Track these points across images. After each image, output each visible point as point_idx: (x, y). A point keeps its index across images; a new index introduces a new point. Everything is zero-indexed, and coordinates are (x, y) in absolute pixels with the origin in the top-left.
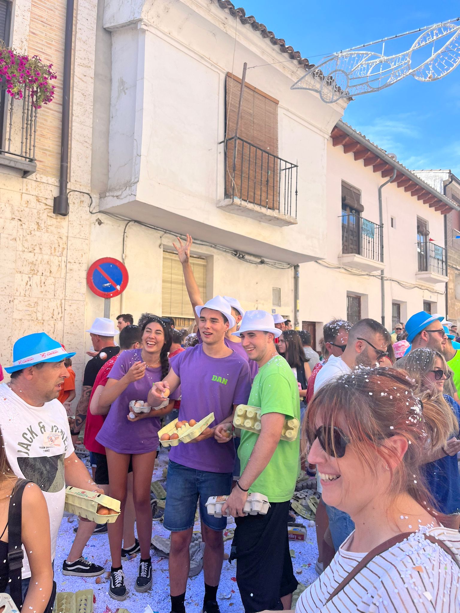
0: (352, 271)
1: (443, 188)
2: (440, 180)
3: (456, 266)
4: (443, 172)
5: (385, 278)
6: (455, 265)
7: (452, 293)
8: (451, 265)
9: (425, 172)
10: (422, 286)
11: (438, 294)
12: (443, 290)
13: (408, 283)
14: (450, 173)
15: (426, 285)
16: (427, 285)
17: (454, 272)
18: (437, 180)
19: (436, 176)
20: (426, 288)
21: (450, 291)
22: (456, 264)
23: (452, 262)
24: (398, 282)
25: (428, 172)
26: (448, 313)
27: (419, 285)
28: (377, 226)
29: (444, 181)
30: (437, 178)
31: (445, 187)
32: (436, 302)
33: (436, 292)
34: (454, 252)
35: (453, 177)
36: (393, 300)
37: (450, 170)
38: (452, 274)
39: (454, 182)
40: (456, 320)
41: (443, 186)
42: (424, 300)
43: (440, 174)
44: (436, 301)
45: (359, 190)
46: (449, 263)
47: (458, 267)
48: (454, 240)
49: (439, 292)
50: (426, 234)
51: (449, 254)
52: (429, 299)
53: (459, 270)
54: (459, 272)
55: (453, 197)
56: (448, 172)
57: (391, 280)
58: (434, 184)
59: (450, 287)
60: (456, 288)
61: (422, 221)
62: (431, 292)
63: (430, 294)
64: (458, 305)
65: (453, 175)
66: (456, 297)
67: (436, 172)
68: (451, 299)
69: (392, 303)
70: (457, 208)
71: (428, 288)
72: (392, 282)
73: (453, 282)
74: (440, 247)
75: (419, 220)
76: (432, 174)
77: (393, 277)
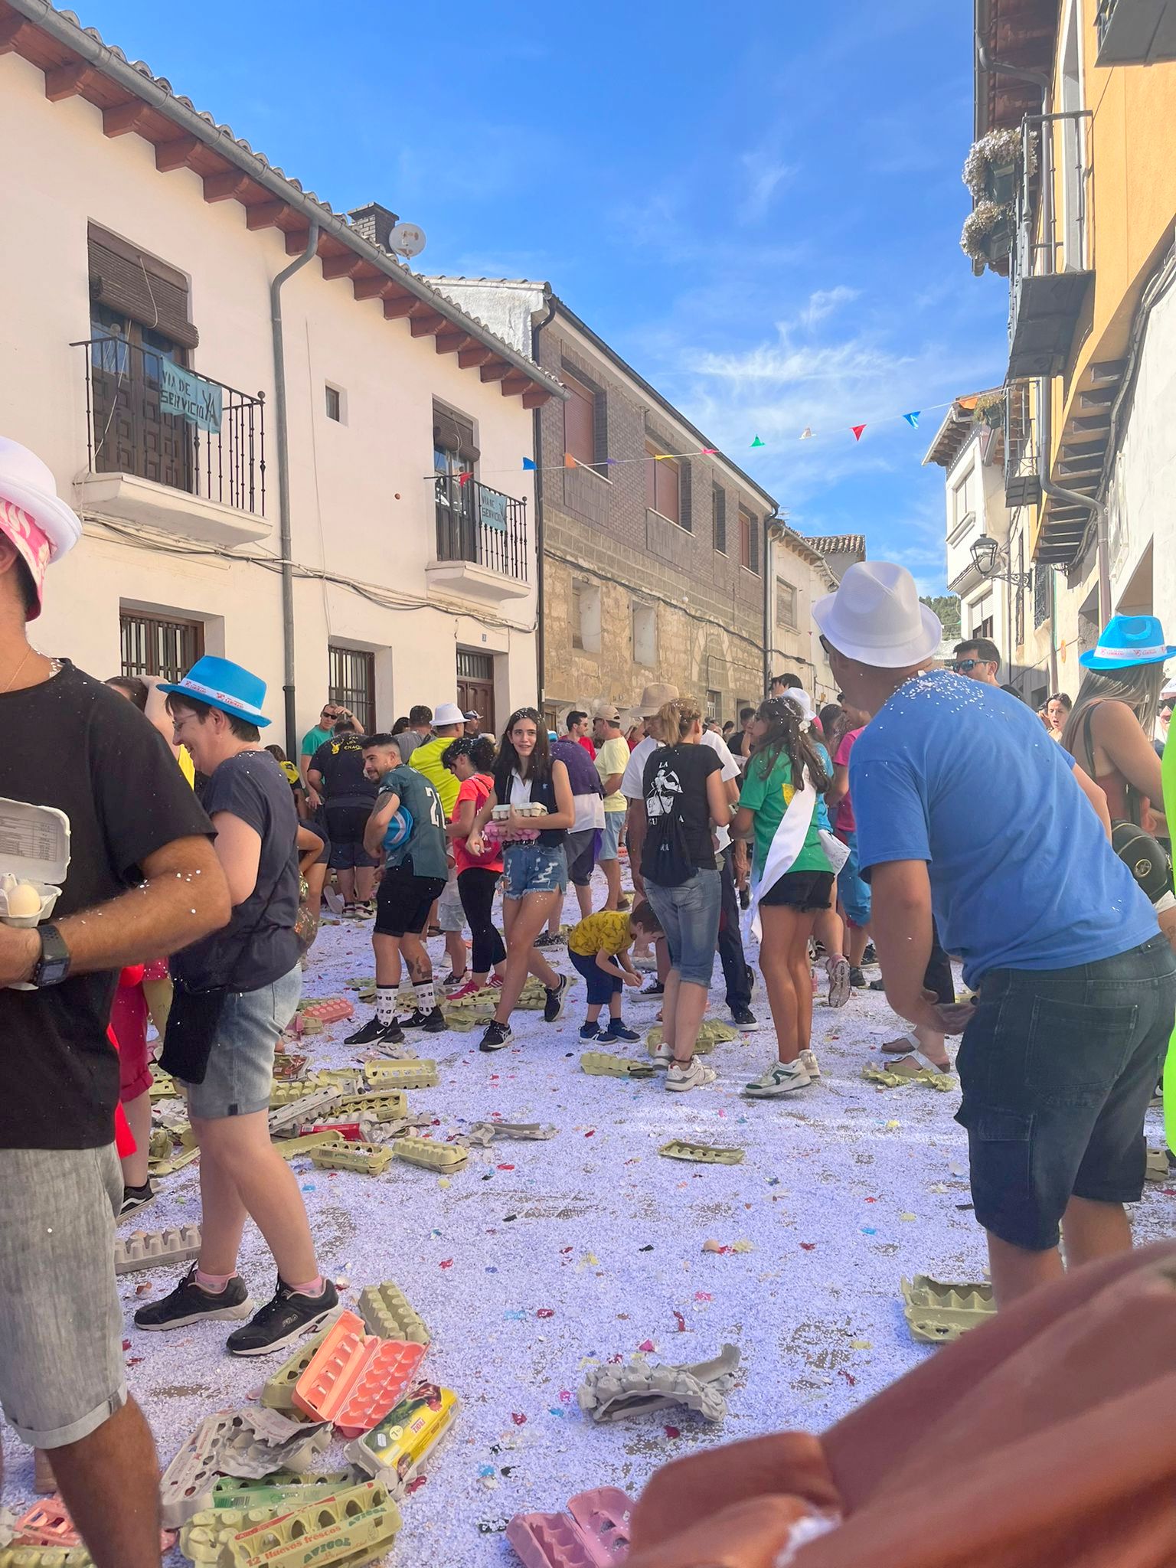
0: (141, 534)
1: (530, 333)
2: (523, 309)
3: (576, 557)
4: (530, 289)
5: (294, 570)
6: (572, 555)
7: (562, 630)
8: (558, 553)
9: (489, 284)
10: (451, 604)
11: (513, 633)
12: (530, 619)
13: (391, 591)
14: (547, 289)
15: (466, 603)
16: (471, 602)
17: (569, 575)
18: (517, 311)
19: (514, 298)
20: (464, 610)
21: (556, 625)
22: (577, 553)
23: (563, 547)
24: (354, 587)
25: (494, 284)
26: (545, 685)
27: (440, 601)
28: (247, 401)
29: (532, 314)
30: (517, 303)
31: (536, 330)
32: (507, 654)
33: (502, 625)
34: (568, 519)
35: (555, 305)
36: (331, 638)
37: (547, 285)
38: (562, 579)
39: (558, 319)
41: (530, 328)
42: (457, 643)
43: (524, 293)
44: (506, 651)
45: (181, 276)
46: (551, 547)
47: (582, 562)
48: (567, 487)
49: (515, 625)
50: (470, 458)
51: (551, 524)
52: (478, 643)
53: (588, 570)
54: (585, 574)
55: (567, 364)
56: (543, 287)
57: (321, 577)
58: (510, 322)
59: (554, 614)
60: (577, 616)
61: (453, 417)
62: (484, 622)
63: (482, 629)
64: (583, 664)
65: (554, 295)
66: (578, 643)
67: (515, 286)
68: (560, 646)
69: (331, 648)
70: (561, 391)
71: (474, 610)
72: (328, 583)
73: (566, 601)
74: (500, 494)
75: (441, 410)
76: (504, 291)
77: (331, 570)
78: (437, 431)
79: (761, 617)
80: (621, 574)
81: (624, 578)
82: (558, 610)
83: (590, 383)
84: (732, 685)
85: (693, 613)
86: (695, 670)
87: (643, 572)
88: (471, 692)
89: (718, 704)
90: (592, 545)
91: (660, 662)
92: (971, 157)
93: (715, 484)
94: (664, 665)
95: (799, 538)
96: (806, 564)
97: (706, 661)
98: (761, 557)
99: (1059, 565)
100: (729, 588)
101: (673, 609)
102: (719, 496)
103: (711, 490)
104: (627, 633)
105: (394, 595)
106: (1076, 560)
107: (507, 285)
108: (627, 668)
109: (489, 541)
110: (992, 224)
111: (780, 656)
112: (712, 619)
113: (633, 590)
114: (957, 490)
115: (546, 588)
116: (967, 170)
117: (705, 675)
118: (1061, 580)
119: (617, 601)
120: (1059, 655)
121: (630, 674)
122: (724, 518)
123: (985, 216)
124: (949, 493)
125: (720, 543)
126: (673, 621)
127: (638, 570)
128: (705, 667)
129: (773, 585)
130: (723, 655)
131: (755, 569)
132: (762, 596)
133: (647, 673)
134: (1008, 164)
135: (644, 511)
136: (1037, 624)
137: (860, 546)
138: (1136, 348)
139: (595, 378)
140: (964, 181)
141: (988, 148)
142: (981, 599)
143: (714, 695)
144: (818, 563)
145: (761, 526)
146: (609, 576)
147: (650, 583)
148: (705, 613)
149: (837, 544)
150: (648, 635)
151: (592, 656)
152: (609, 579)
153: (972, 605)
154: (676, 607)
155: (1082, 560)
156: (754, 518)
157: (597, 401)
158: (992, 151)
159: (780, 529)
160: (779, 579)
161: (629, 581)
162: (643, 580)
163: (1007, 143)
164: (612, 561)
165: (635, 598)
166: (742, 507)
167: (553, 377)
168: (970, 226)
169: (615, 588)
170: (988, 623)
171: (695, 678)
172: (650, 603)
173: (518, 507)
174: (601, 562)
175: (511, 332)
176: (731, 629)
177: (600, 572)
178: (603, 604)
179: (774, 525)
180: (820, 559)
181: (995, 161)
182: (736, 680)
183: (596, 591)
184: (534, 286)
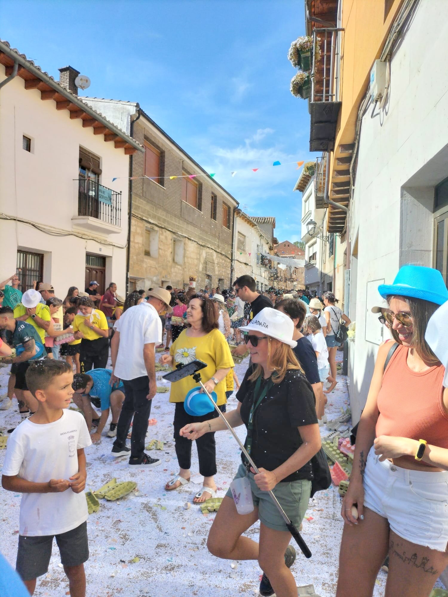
1: (130, 123)
2: (127, 113)
3: (148, 218)
4: (130, 105)
6: (146, 217)
7: (140, 248)
8: (139, 216)
9: (114, 102)
10: (84, 234)
11: (115, 248)
12: (124, 243)
13: (54, 228)
14: (137, 105)
15: (91, 235)
16: (94, 234)
17: (144, 225)
18: (125, 114)
19: (124, 108)
20: (91, 238)
21: (137, 246)
22: (148, 216)
23: (141, 214)
24: (33, 225)
25: (116, 102)
26: (130, 270)
27: (78, 233)
29: (131, 116)
30: (125, 111)
31: (132, 123)
32: (111, 257)
33: (110, 245)
34: (144, 202)
35: (140, 112)
36: (19, 247)
38: (141, 227)
39: (141, 118)
40: (144, 279)
41: (130, 121)
42: (87, 252)
43: (128, 107)
44: (111, 255)
46: (136, 213)
47: (150, 220)
48: (144, 189)
49: (116, 245)
50: (98, 173)
51: (136, 204)
52: (97, 251)
53: (153, 224)
54: (151, 225)
55: (146, 138)
56: (136, 105)
57: (15, 220)
58: (121, 118)
59: (136, 241)
60: (148, 242)
61: (90, 155)
62: (100, 243)
63: (99, 246)
64: (148, 262)
65: (140, 109)
66: (147, 253)
67: (124, 103)
68: (138, 254)
69: (19, 251)
70: (141, 148)
71: (96, 238)
72: (19, 222)
73: (142, 236)
74: (109, 189)
75: (84, 151)
76: (120, 105)
77: (20, 217)
78: (80, 160)
79: (230, 246)
80: (168, 226)
81: (170, 228)
82: (138, 240)
83: (157, 147)
84: (217, 273)
85: (201, 243)
86: (201, 267)
87: (179, 226)
88: (94, 272)
89: (211, 280)
90: (156, 214)
91: (185, 262)
92: (291, 47)
93: (213, 193)
94: (187, 264)
95: (247, 217)
96: (251, 227)
97: (206, 263)
98: (231, 223)
99: (338, 234)
100: (217, 235)
101: (192, 242)
102: (214, 198)
103: (211, 195)
104: (170, 250)
105: (54, 229)
106: (343, 232)
107: (122, 103)
108: (170, 264)
109: (104, 209)
110: (303, 82)
111: (238, 262)
112: (209, 246)
113: (174, 233)
114: (306, 201)
115: (132, 229)
116: (290, 53)
117: (205, 268)
118: (338, 239)
119: (166, 237)
120: (336, 270)
121: (171, 267)
122: (216, 207)
123: (300, 77)
124: (303, 202)
125: (214, 216)
126: (192, 247)
127: (177, 225)
128: (205, 265)
129: (236, 234)
130: (213, 260)
131: (229, 227)
132: (231, 238)
133: (179, 267)
134: (308, 51)
135: (180, 201)
136: (330, 257)
137: (273, 222)
138: (358, 138)
139: (160, 145)
140: (289, 59)
141: (298, 43)
142: (313, 245)
143: (209, 277)
144: (255, 227)
145: (232, 211)
146: (163, 227)
147: (182, 231)
148: (206, 244)
149: (265, 220)
150: (180, 251)
151: (154, 259)
152: (163, 228)
153: (310, 247)
154: (193, 240)
155: (345, 232)
156: (229, 208)
157: (161, 155)
158: (300, 45)
159: (240, 213)
160: (239, 232)
161: (172, 229)
162: (178, 229)
163: (307, 42)
164: (164, 221)
165: (175, 236)
166: (224, 203)
167: (137, 142)
168: (293, 82)
169: (166, 232)
170: (314, 254)
171: (201, 269)
172: (182, 239)
173: (118, 195)
174: (159, 221)
175: (122, 123)
176: (218, 251)
177: (159, 225)
178: (159, 238)
179: (237, 211)
180: (256, 225)
181: (301, 50)
182: (219, 271)
183: (157, 233)
184: (132, 104)
